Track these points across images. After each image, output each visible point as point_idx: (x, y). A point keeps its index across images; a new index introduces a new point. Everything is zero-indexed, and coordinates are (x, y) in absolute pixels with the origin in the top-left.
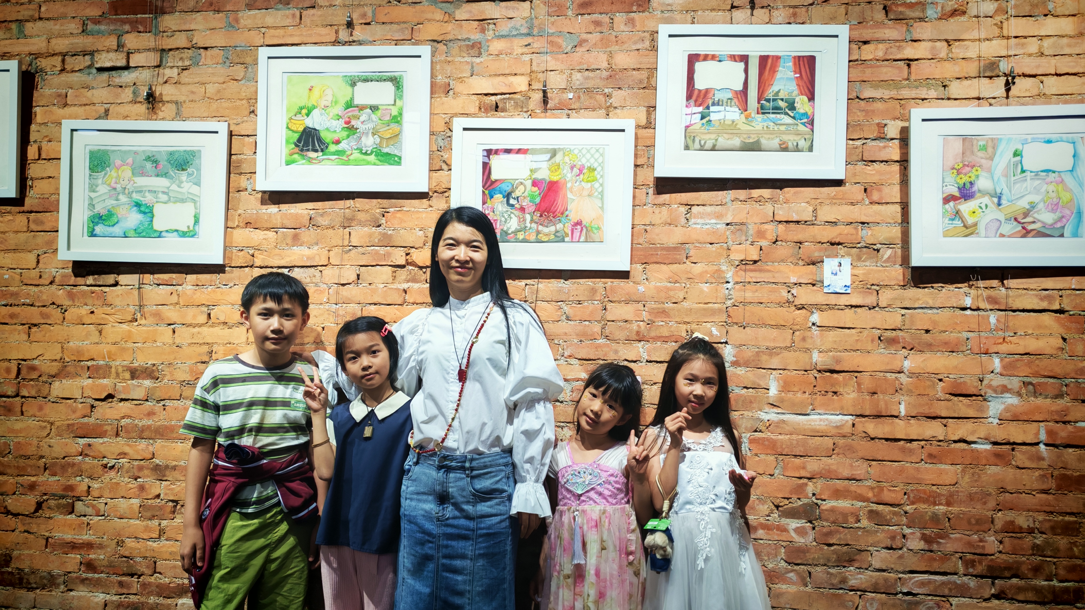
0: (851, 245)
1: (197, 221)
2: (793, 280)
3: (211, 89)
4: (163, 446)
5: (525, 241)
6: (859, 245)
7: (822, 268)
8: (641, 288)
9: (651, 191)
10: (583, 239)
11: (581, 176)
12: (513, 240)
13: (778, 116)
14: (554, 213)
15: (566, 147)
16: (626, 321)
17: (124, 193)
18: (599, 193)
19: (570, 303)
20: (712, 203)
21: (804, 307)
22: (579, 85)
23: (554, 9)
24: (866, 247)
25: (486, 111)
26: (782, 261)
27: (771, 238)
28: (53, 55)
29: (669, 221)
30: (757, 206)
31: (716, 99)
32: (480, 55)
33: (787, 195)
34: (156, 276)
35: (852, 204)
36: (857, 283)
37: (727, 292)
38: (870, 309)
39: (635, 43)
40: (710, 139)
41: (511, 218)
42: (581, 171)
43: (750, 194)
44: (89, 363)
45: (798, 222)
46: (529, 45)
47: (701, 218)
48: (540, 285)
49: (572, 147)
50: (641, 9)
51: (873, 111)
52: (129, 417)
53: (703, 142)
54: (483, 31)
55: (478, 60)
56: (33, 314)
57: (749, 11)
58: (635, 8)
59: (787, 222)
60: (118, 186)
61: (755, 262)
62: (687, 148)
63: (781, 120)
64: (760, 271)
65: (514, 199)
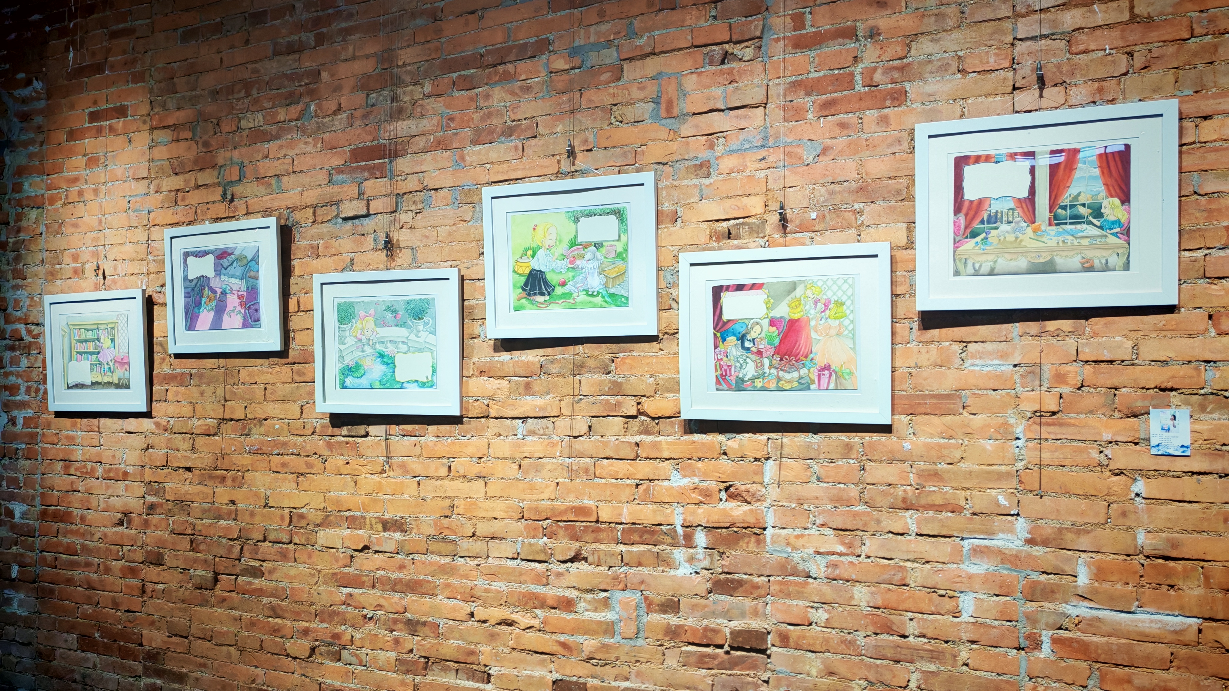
0: (1190, 391)
1: (434, 372)
2: (1107, 436)
3: (443, 231)
4: (414, 601)
5: (764, 389)
6: (1202, 392)
7: (1147, 421)
8: (907, 445)
9: (915, 326)
10: (832, 386)
11: (827, 312)
12: (750, 388)
13: (1079, 227)
14: (796, 357)
15: (808, 278)
16: (890, 485)
17: (368, 345)
18: (850, 332)
19: (821, 461)
20: (994, 339)
21: (1122, 473)
22: (824, 202)
23: (791, 113)
24: (1212, 394)
25: (718, 240)
26: (1091, 412)
27: (1074, 382)
28: (306, 207)
29: (939, 363)
30: (1054, 341)
31: (993, 211)
32: (708, 175)
33: (1095, 327)
34: (401, 427)
35: (1190, 336)
36: (1201, 442)
37: (1017, 450)
38: (1221, 477)
39: (890, 146)
40: (986, 261)
41: (747, 363)
42: (826, 306)
43: (1045, 326)
44: (348, 514)
45: (1111, 362)
46: (764, 159)
47: (980, 358)
48: (785, 440)
49: (815, 279)
50: (896, 103)
51: (1219, 210)
52: (383, 569)
53: (977, 266)
54: (712, 147)
55: (707, 181)
56: (299, 463)
57: (1037, 93)
58: (888, 103)
59: (1095, 362)
60: (363, 337)
61: (1054, 413)
62: (957, 273)
63: (1082, 232)
64: (1061, 425)
65: (750, 341)
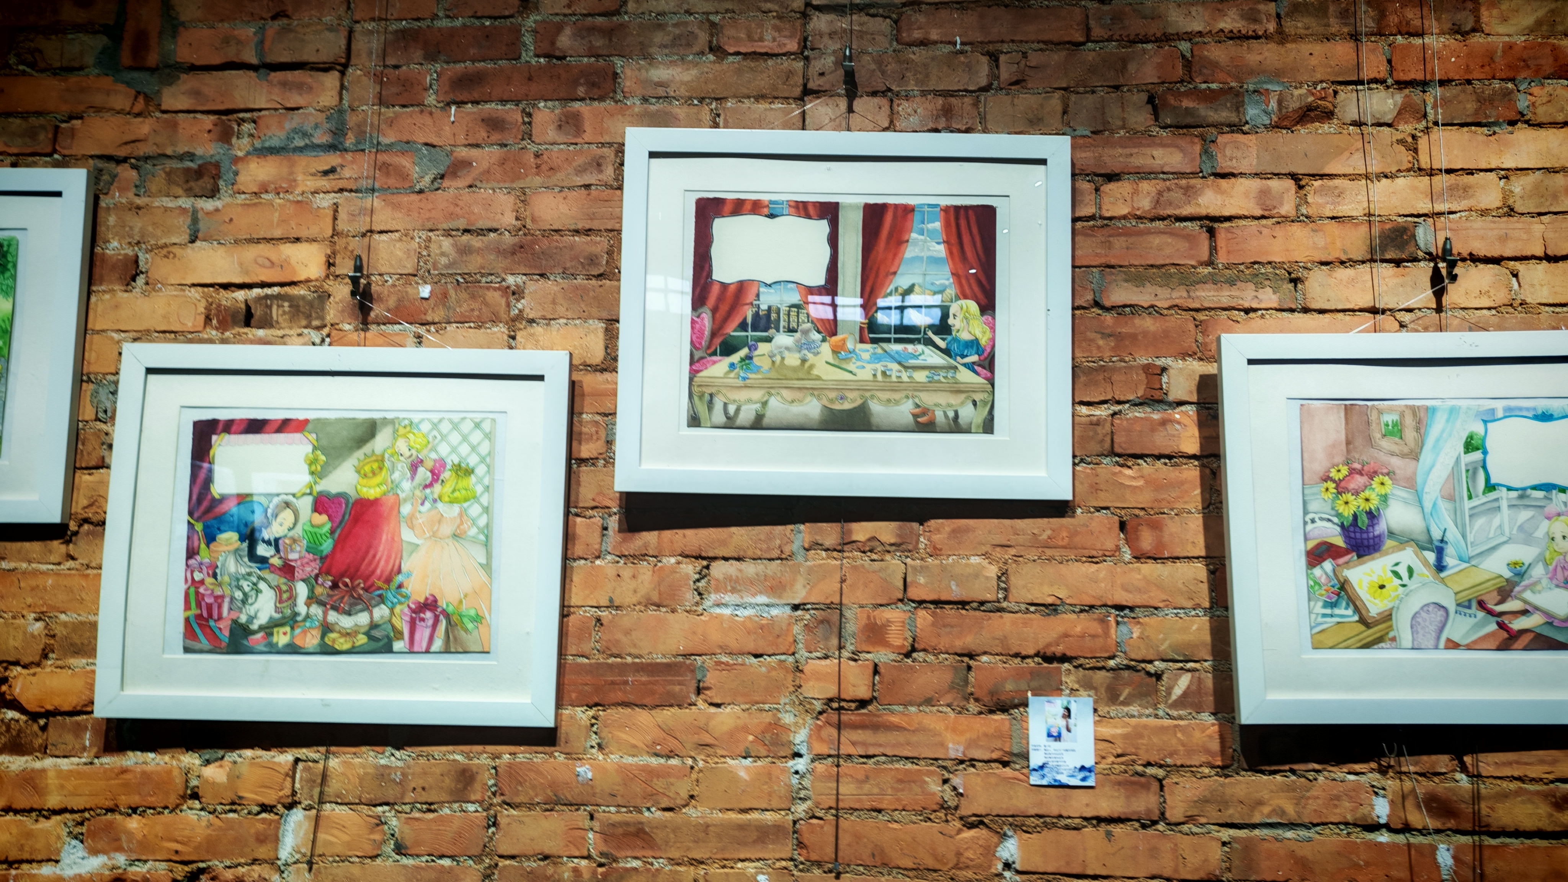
0: (1092, 663)
2: (955, 750)
5: (292, 649)
6: (1112, 663)
7: (1024, 720)
8: (585, 771)
9: (613, 523)
10: (438, 644)
11: (437, 488)
12: (262, 648)
13: (910, 347)
14: (366, 579)
15: (401, 415)
16: (546, 857)
18: (481, 531)
19: (407, 808)
20: (759, 553)
21: (982, 823)
22: (447, 267)
23: (394, 90)
24: (1128, 667)
25: (223, 326)
26: (929, 702)
27: (898, 642)
29: (655, 598)
30: (864, 561)
31: (764, 307)
32: (213, 193)
33: (936, 537)
35: (1092, 559)
36: (1111, 759)
37: (795, 780)
38: (1144, 826)
39: (580, 171)
40: (750, 401)
41: (258, 591)
42: (436, 475)
43: (850, 532)
45: (963, 604)
46: (333, 170)
47: (734, 590)
48: (334, 763)
49: (416, 417)
50: (596, 93)
51: (1133, 337)
53: (732, 409)
54: (225, 136)
55: (208, 205)
57: (843, 104)
58: (581, 91)
59: (937, 603)
61: (863, 703)
62: (694, 421)
63: (916, 357)
64: (876, 727)
65: (268, 543)
